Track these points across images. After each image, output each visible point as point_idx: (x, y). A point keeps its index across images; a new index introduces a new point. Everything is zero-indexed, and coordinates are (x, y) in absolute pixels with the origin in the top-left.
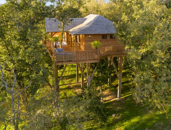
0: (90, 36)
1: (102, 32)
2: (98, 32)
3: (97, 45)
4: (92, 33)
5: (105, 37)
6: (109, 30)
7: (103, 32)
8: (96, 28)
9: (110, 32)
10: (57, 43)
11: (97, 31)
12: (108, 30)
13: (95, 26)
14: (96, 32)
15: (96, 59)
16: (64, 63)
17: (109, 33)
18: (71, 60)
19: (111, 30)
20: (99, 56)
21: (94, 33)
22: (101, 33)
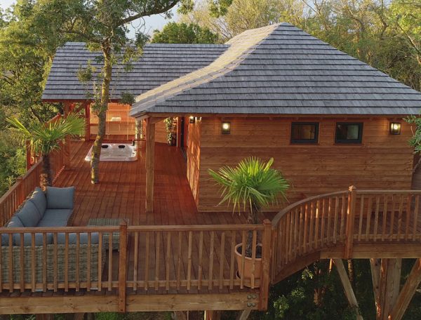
0: (226, 126)
1: (291, 103)
2: (269, 103)
3: (258, 195)
4: (238, 111)
5: (308, 133)
6: (333, 97)
7: (299, 104)
8: (259, 84)
9: (335, 104)
10: (106, 147)
11: (265, 97)
12: (326, 97)
13: (257, 73)
14: (260, 103)
15: (247, 289)
16: (37, 300)
17: (333, 111)
18: (83, 286)
19: (342, 97)
20: (266, 266)
21: (245, 111)
22: (287, 111)
